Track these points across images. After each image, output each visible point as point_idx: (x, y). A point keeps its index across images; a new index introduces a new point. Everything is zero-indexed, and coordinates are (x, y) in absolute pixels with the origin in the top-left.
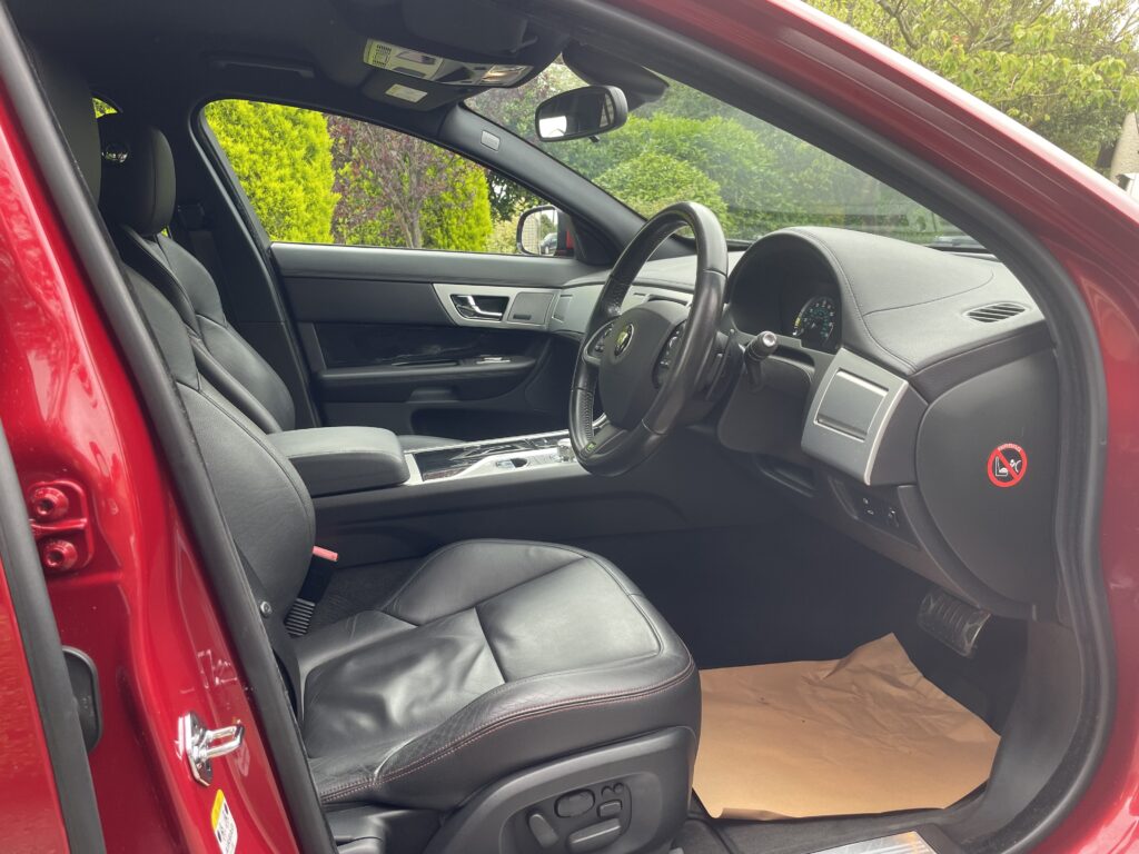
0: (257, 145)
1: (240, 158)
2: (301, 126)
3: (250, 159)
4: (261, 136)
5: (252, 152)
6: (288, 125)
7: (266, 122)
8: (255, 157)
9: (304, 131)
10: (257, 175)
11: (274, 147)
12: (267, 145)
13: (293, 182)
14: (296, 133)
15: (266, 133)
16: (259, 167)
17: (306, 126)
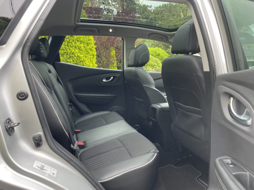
0: (84, 55)
1: (81, 57)
2: (92, 51)
3: (83, 58)
4: (85, 53)
5: (83, 56)
6: (90, 51)
7: (86, 50)
8: (84, 57)
9: (92, 52)
10: (84, 61)
11: (87, 55)
12: (86, 55)
13: (90, 62)
14: (91, 52)
15: (86, 52)
16: (85, 59)
17: (93, 51)
